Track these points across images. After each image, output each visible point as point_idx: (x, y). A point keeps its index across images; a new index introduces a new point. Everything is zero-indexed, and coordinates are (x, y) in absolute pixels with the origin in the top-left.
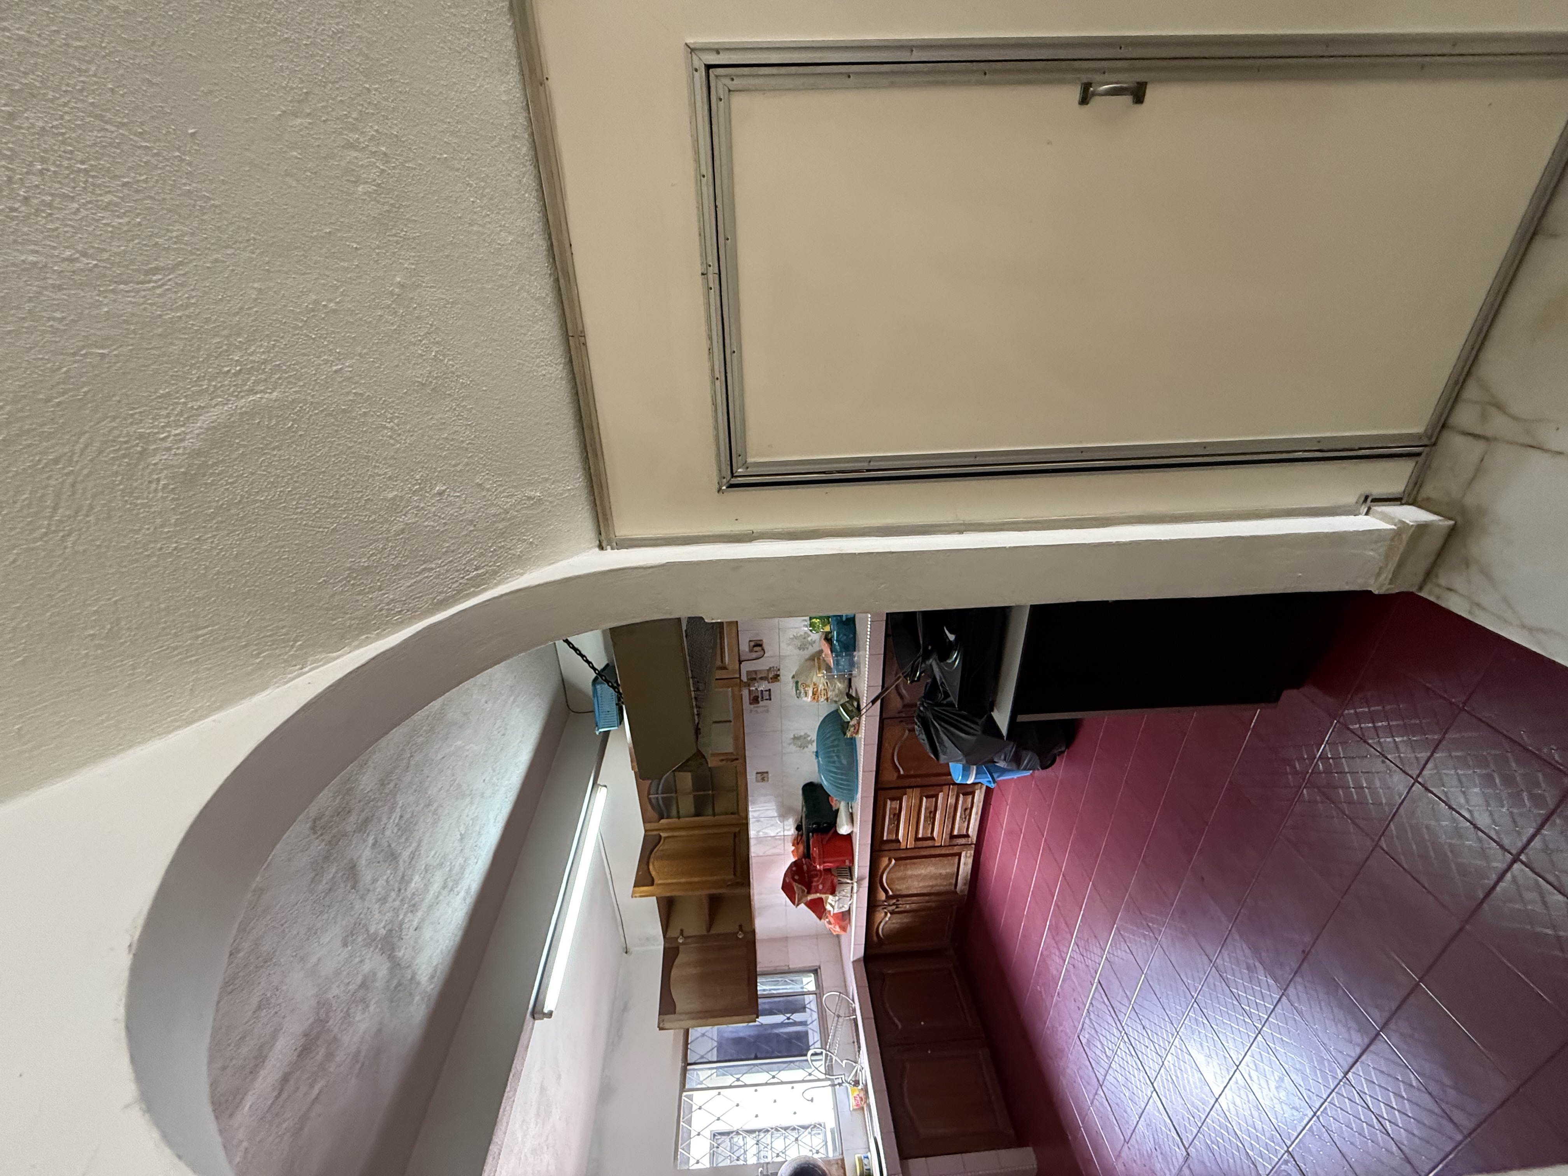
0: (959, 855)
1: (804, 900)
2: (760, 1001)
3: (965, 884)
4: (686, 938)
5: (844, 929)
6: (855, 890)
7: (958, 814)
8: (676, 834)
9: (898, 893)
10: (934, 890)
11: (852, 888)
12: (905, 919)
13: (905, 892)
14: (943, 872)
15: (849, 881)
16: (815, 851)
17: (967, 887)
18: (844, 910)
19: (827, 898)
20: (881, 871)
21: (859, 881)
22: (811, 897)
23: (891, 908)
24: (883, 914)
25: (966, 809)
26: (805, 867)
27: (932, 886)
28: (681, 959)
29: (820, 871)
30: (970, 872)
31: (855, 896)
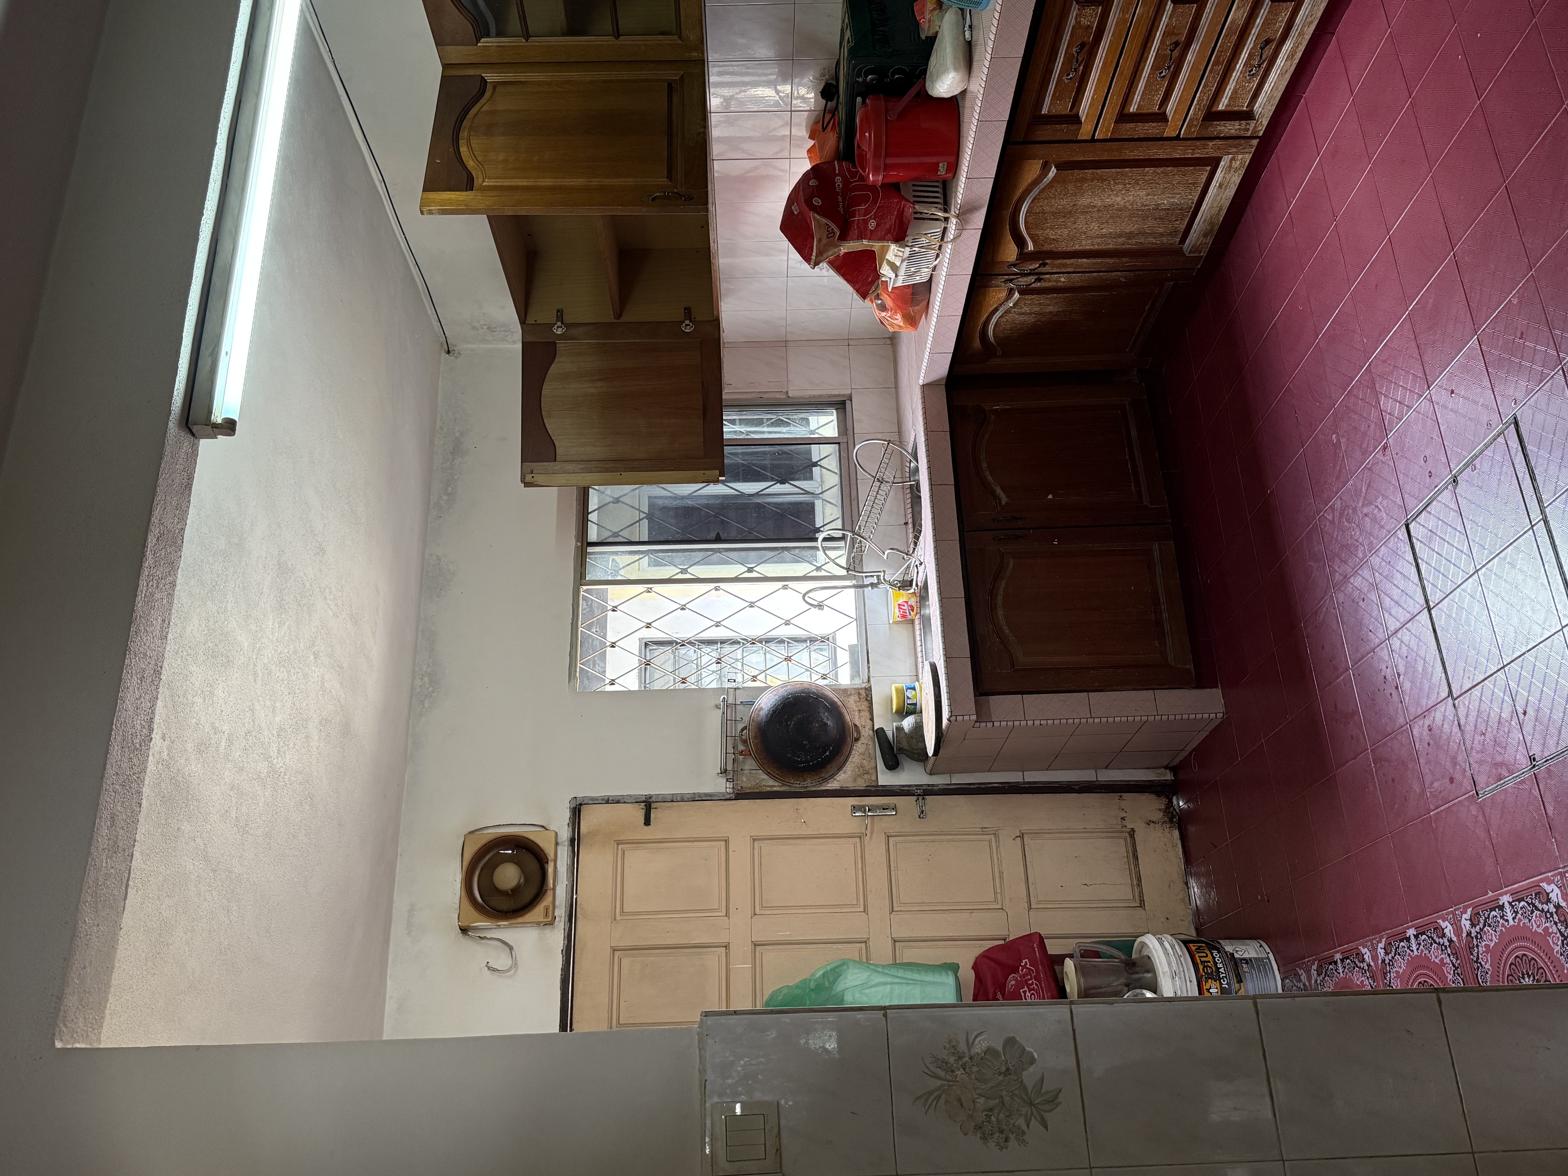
0: (1214, 163)
1: (831, 254)
2: (727, 450)
3: (1205, 235)
4: (568, 326)
5: (912, 321)
6: (951, 234)
7: (1244, 56)
8: (522, 77)
9: (1047, 247)
10: (1132, 244)
11: (945, 229)
12: (1050, 306)
13: (1063, 247)
14: (1165, 201)
15: (941, 214)
16: (866, 140)
17: (1210, 240)
18: (918, 279)
19: (884, 250)
20: (1019, 193)
21: (964, 214)
22: (846, 248)
23: (1023, 281)
24: (1004, 294)
25: (1268, 42)
26: (838, 179)
27: (1130, 236)
28: (561, 365)
29: (873, 188)
30: (1227, 204)
31: (948, 248)
